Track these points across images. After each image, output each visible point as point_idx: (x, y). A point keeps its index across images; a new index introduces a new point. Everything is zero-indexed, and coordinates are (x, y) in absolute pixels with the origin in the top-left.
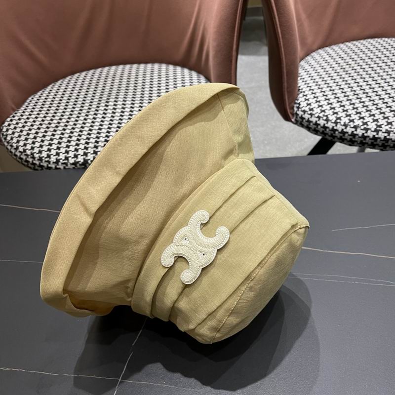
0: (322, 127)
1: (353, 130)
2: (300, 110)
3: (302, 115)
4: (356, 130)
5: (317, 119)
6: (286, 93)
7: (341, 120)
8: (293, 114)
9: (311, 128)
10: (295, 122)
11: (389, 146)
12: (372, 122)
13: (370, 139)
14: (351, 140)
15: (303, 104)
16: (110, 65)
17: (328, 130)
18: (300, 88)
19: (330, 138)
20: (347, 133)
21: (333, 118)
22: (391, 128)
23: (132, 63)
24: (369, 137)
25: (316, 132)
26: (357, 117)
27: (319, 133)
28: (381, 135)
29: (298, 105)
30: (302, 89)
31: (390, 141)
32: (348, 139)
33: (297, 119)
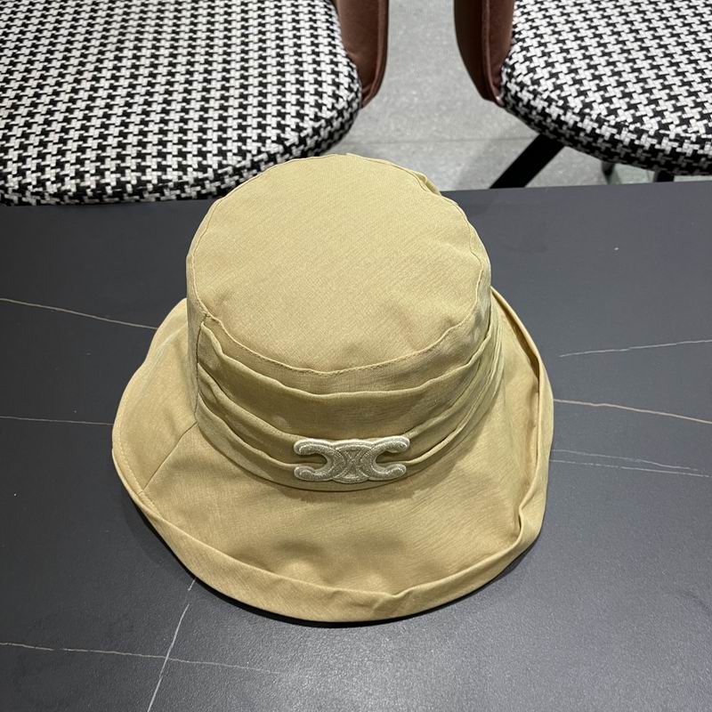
0: (553, 121)
1: (614, 131)
2: (513, 80)
3: (516, 92)
4: (619, 133)
5: (546, 104)
6: (487, 44)
7: (592, 108)
8: (499, 87)
9: (533, 120)
10: (502, 103)
11: (679, 166)
12: (651, 118)
13: (645, 151)
14: (610, 153)
15: (521, 69)
17: (565, 128)
18: (517, 30)
20: (602, 136)
21: (576, 103)
22: (685, 131)
24: (642, 147)
25: (540, 126)
26: (622, 104)
28: (667, 145)
29: (509, 71)
31: (682, 158)
32: (603, 148)
33: (506, 99)
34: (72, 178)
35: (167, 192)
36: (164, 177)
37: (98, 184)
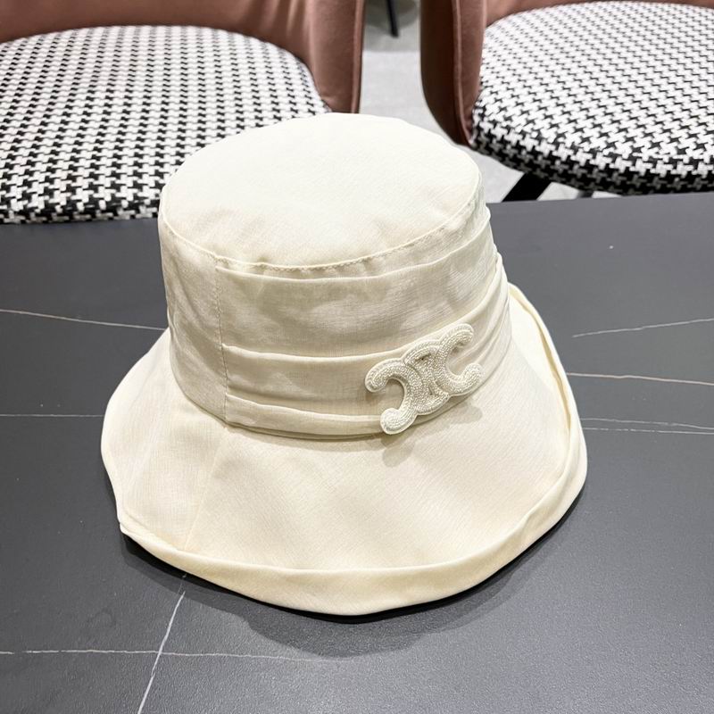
0: (528, 153)
1: (589, 156)
2: (486, 119)
3: (490, 130)
4: (594, 157)
5: (520, 137)
6: (460, 85)
7: (565, 138)
8: (471, 130)
9: (507, 155)
10: (475, 145)
12: (623, 143)
13: (620, 175)
14: (586, 179)
15: (492, 109)
16: (93, 24)
17: (540, 158)
18: (483, 80)
19: (542, 175)
20: (577, 162)
21: (550, 135)
22: (658, 153)
23: (139, 22)
24: (617, 170)
25: (515, 163)
26: (595, 132)
27: (522, 165)
28: (641, 167)
29: (481, 111)
30: (487, 81)
31: (656, 179)
32: (579, 175)
33: (480, 139)
34: (40, 195)
35: (142, 209)
36: (140, 194)
37: (69, 201)
